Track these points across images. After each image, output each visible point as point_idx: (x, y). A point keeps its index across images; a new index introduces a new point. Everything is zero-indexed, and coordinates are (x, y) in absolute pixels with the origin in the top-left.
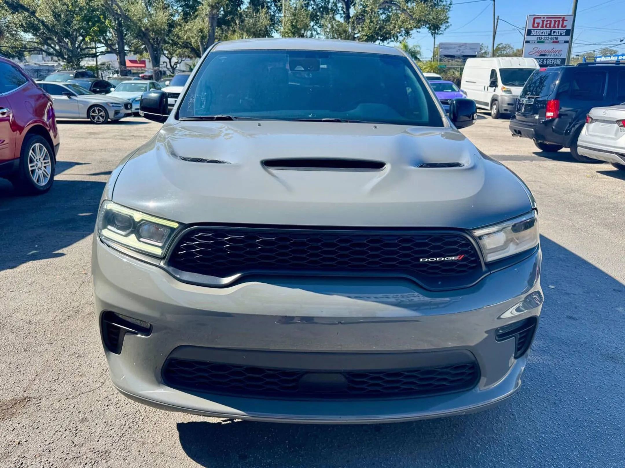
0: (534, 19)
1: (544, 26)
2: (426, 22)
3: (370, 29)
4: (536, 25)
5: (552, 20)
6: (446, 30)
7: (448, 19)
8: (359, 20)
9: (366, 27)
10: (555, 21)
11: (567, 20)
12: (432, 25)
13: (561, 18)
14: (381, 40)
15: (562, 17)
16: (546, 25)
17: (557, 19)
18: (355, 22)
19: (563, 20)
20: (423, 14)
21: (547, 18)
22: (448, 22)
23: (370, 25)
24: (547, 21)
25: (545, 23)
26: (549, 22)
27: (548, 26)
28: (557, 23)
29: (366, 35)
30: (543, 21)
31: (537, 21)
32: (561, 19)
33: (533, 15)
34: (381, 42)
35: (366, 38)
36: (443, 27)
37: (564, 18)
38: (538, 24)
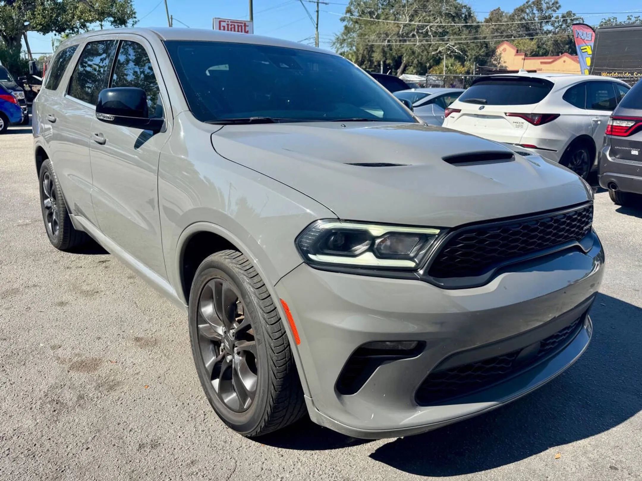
0: (220, 22)
1: (230, 29)
2: (110, 15)
3: (45, 18)
4: (222, 28)
5: (236, 24)
6: (134, 26)
7: (135, 13)
8: (27, 5)
9: (39, 14)
10: (238, 26)
11: (248, 26)
12: (118, 20)
13: (242, 23)
14: (56, 31)
15: (244, 22)
16: (231, 28)
17: (240, 24)
18: (23, 8)
19: (245, 26)
20: (106, 6)
21: (231, 22)
22: (135, 18)
23: (44, 13)
24: (231, 25)
25: (230, 27)
26: (233, 26)
27: (233, 29)
28: (240, 28)
29: (40, 24)
30: (228, 25)
31: (223, 24)
32: (243, 25)
33: (219, 18)
34: (57, 33)
35: (40, 27)
36: (130, 22)
37: (245, 24)
38: (224, 27)
